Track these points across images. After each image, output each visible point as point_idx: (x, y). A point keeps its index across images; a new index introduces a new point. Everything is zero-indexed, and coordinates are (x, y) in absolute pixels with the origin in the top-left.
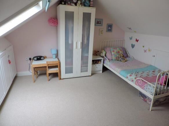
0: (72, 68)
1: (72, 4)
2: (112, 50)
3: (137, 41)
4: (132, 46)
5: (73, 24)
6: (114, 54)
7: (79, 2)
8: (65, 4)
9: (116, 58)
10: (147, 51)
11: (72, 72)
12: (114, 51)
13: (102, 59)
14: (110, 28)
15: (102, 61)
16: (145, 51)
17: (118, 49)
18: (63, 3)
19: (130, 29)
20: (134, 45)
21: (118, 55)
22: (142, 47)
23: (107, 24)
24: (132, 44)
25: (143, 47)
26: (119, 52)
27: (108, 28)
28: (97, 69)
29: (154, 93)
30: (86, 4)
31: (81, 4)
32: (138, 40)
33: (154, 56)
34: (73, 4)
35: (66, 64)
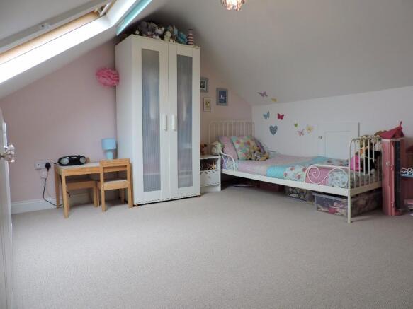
0: (158, 177)
1: (154, 36)
2: (234, 139)
3: (281, 117)
4: (271, 130)
5: (158, 78)
6: (240, 148)
7: (168, 34)
8: (140, 34)
9: (246, 154)
10: (305, 132)
11: (159, 188)
12: (238, 142)
13: (220, 157)
14: (222, 97)
15: (219, 162)
16: (301, 133)
17: (245, 137)
18: (137, 32)
19: (264, 94)
20: (276, 128)
21: (248, 150)
22: (294, 126)
23: (217, 89)
24: (271, 127)
25: (296, 125)
26: (249, 143)
27: (220, 96)
28: (211, 182)
29: (349, 184)
30: (182, 40)
31: (172, 37)
32: (283, 116)
33: (322, 137)
34: (158, 37)
35: (146, 167)
